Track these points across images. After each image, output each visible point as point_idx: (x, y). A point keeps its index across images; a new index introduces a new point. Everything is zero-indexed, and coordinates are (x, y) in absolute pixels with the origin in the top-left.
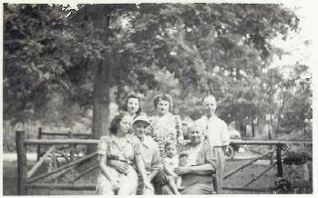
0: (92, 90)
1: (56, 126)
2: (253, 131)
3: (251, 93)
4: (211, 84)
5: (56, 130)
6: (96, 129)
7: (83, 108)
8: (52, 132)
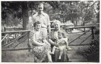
0: (22, 12)
1: (12, 26)
2: (76, 23)
3: (76, 10)
4: (63, 7)
5: (11, 27)
6: (24, 26)
7: (19, 19)
8: (10, 28)
